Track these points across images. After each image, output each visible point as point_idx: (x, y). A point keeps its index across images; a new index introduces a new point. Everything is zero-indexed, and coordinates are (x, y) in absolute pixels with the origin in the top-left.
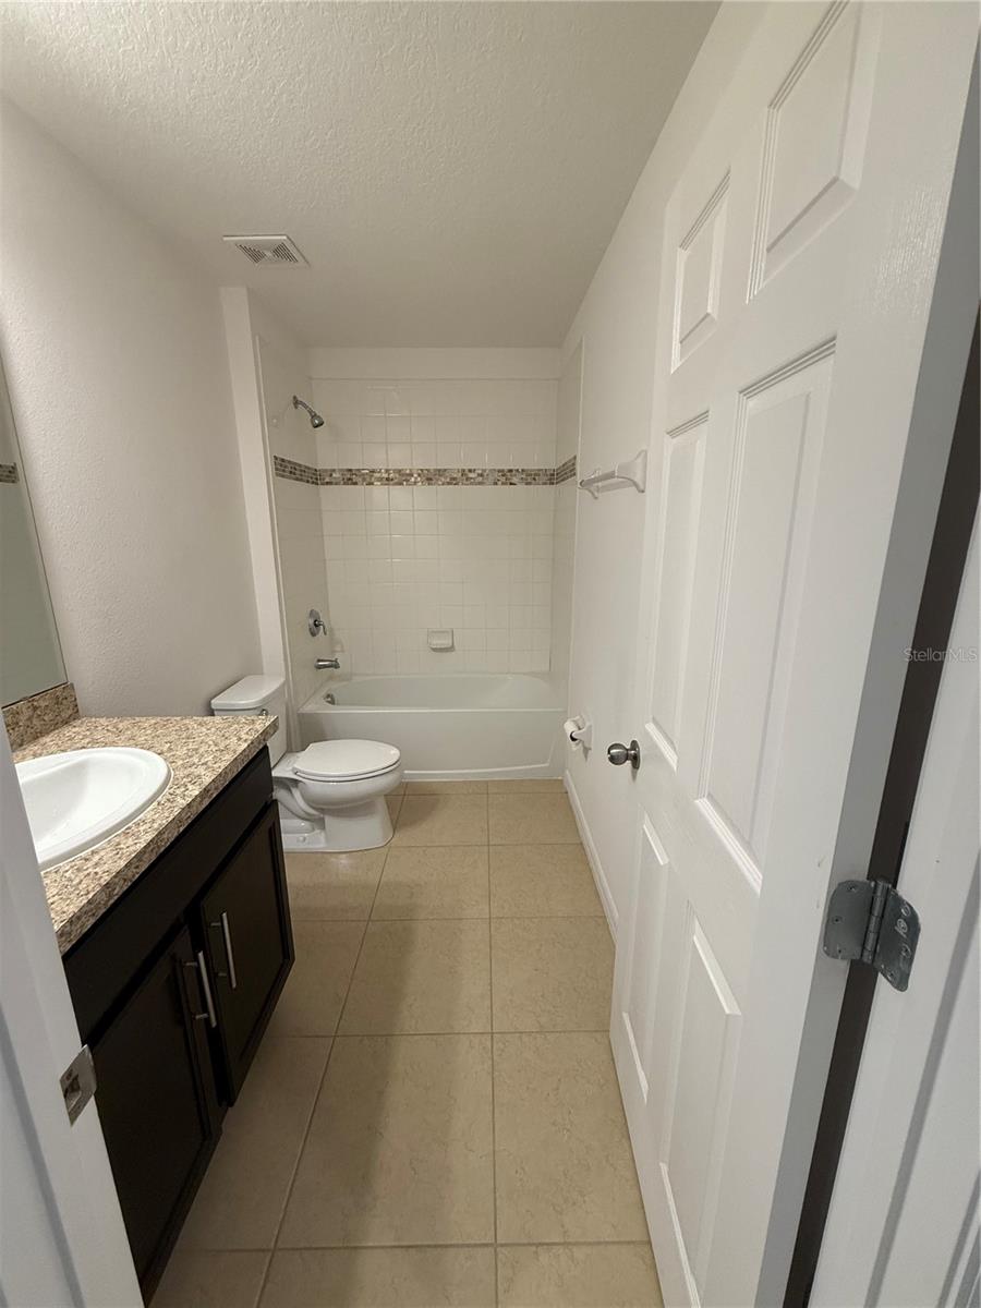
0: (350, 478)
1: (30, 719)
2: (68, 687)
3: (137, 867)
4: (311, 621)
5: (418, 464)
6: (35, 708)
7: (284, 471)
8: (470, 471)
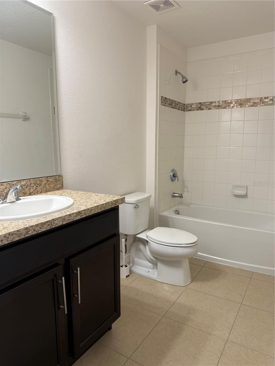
0: (200, 107)
1: (45, 184)
2: (61, 176)
3: (41, 228)
4: (172, 174)
5: (236, 97)
6: (48, 181)
7: (166, 103)
8: (265, 98)
